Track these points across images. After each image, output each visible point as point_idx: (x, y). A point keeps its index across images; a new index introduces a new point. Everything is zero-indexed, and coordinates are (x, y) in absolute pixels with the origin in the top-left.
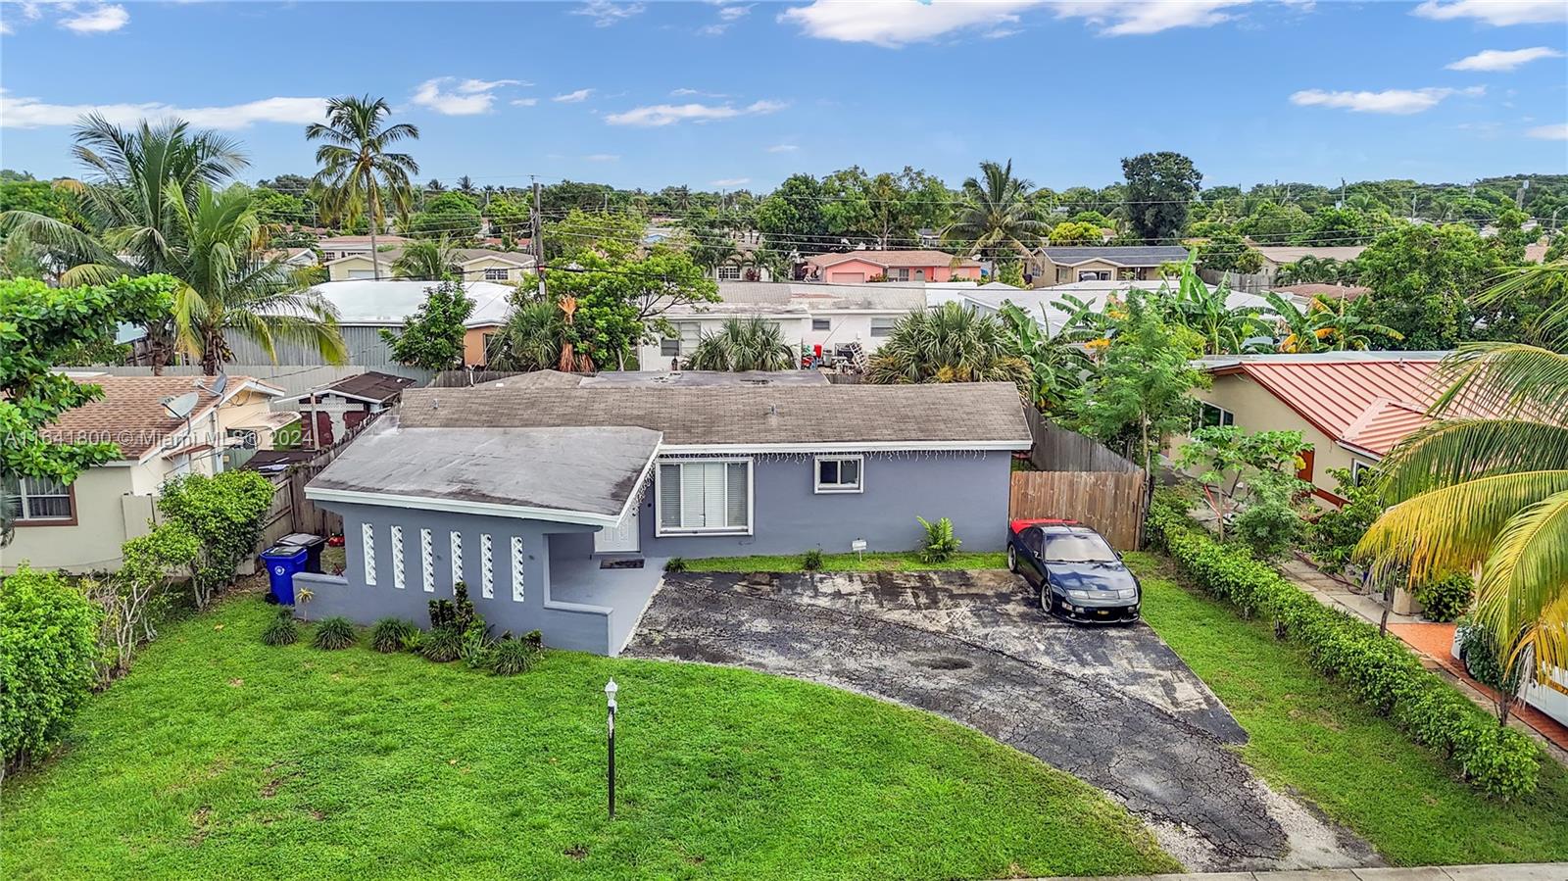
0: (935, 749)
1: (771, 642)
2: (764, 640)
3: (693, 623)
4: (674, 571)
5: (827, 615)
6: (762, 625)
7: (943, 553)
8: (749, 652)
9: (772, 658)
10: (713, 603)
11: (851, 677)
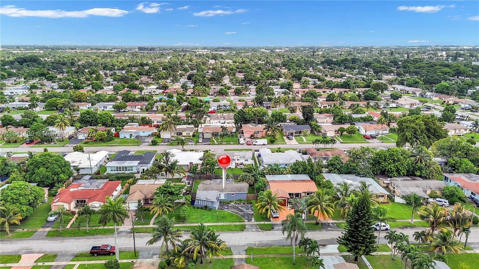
0: (235, 216)
1: (227, 209)
2: (226, 209)
3: (222, 207)
4: (220, 202)
5: (231, 206)
6: (226, 207)
7: (241, 201)
8: (225, 209)
9: (227, 210)
10: (223, 205)
11: (232, 211)
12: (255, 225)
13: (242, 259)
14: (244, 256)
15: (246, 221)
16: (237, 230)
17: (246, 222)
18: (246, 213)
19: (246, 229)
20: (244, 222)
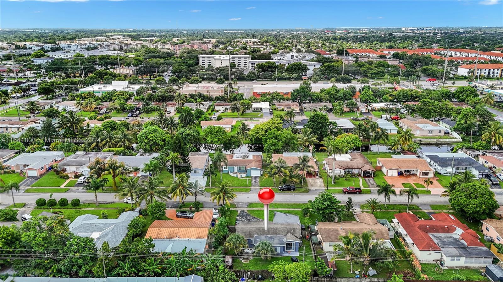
12: (238, 207)
13: (254, 186)
14: (252, 187)
15: (246, 211)
16: (255, 203)
17: (246, 209)
18: (244, 218)
19: (247, 204)
20: (247, 210)
